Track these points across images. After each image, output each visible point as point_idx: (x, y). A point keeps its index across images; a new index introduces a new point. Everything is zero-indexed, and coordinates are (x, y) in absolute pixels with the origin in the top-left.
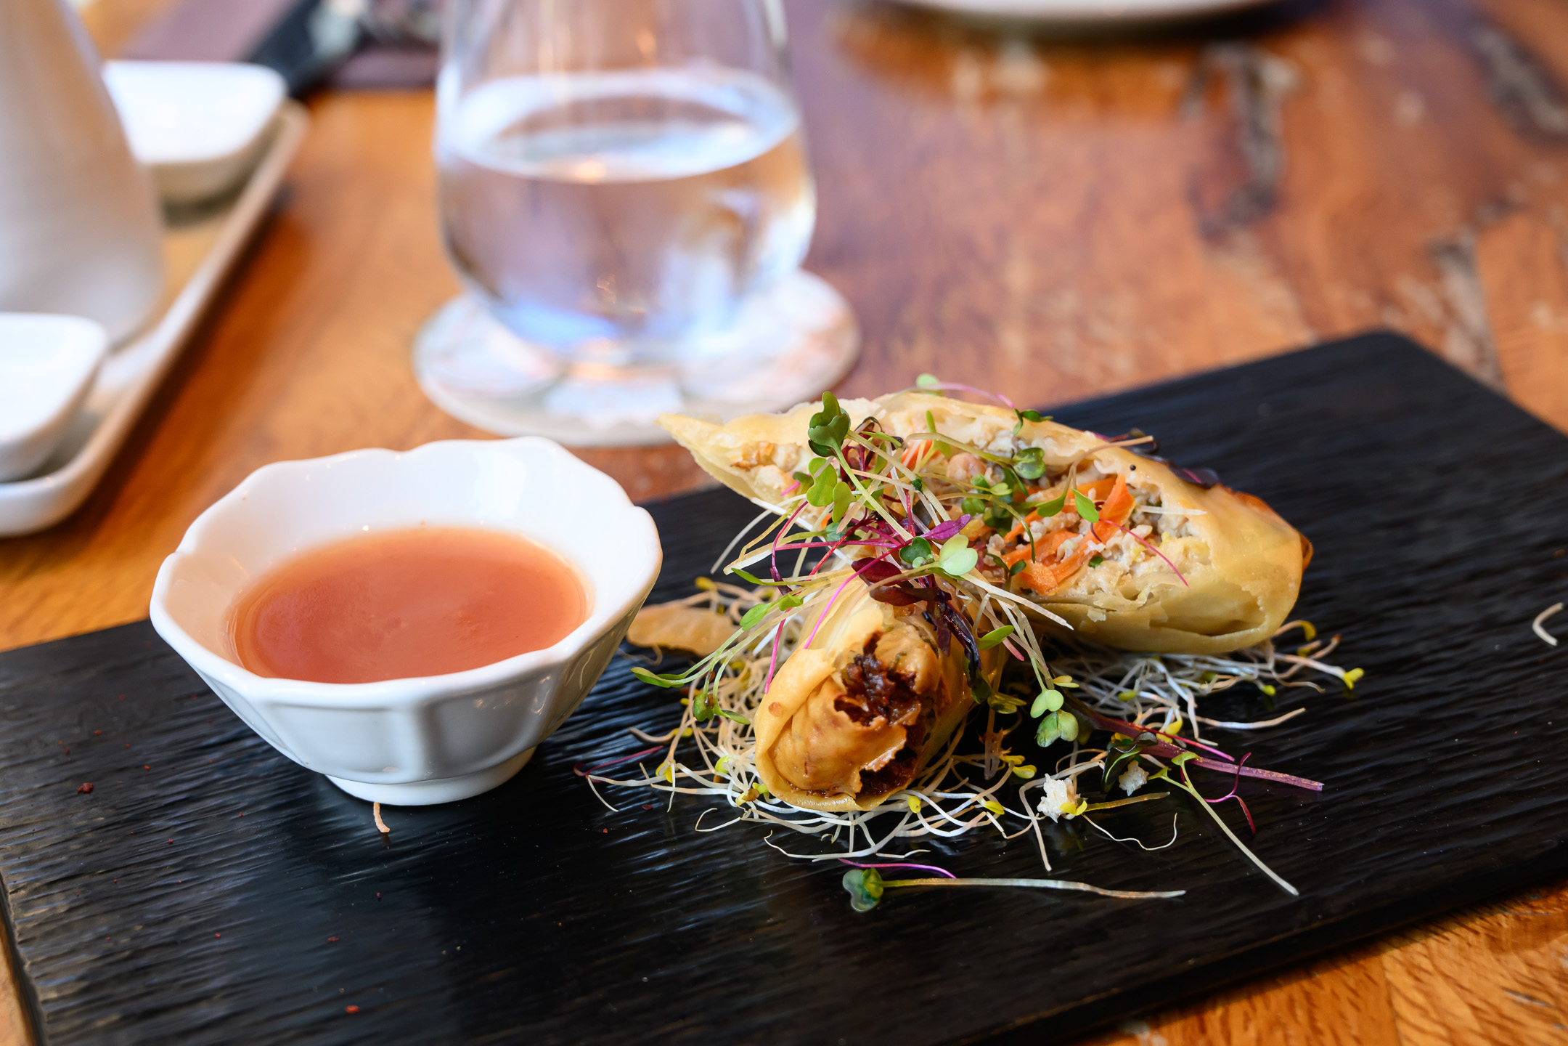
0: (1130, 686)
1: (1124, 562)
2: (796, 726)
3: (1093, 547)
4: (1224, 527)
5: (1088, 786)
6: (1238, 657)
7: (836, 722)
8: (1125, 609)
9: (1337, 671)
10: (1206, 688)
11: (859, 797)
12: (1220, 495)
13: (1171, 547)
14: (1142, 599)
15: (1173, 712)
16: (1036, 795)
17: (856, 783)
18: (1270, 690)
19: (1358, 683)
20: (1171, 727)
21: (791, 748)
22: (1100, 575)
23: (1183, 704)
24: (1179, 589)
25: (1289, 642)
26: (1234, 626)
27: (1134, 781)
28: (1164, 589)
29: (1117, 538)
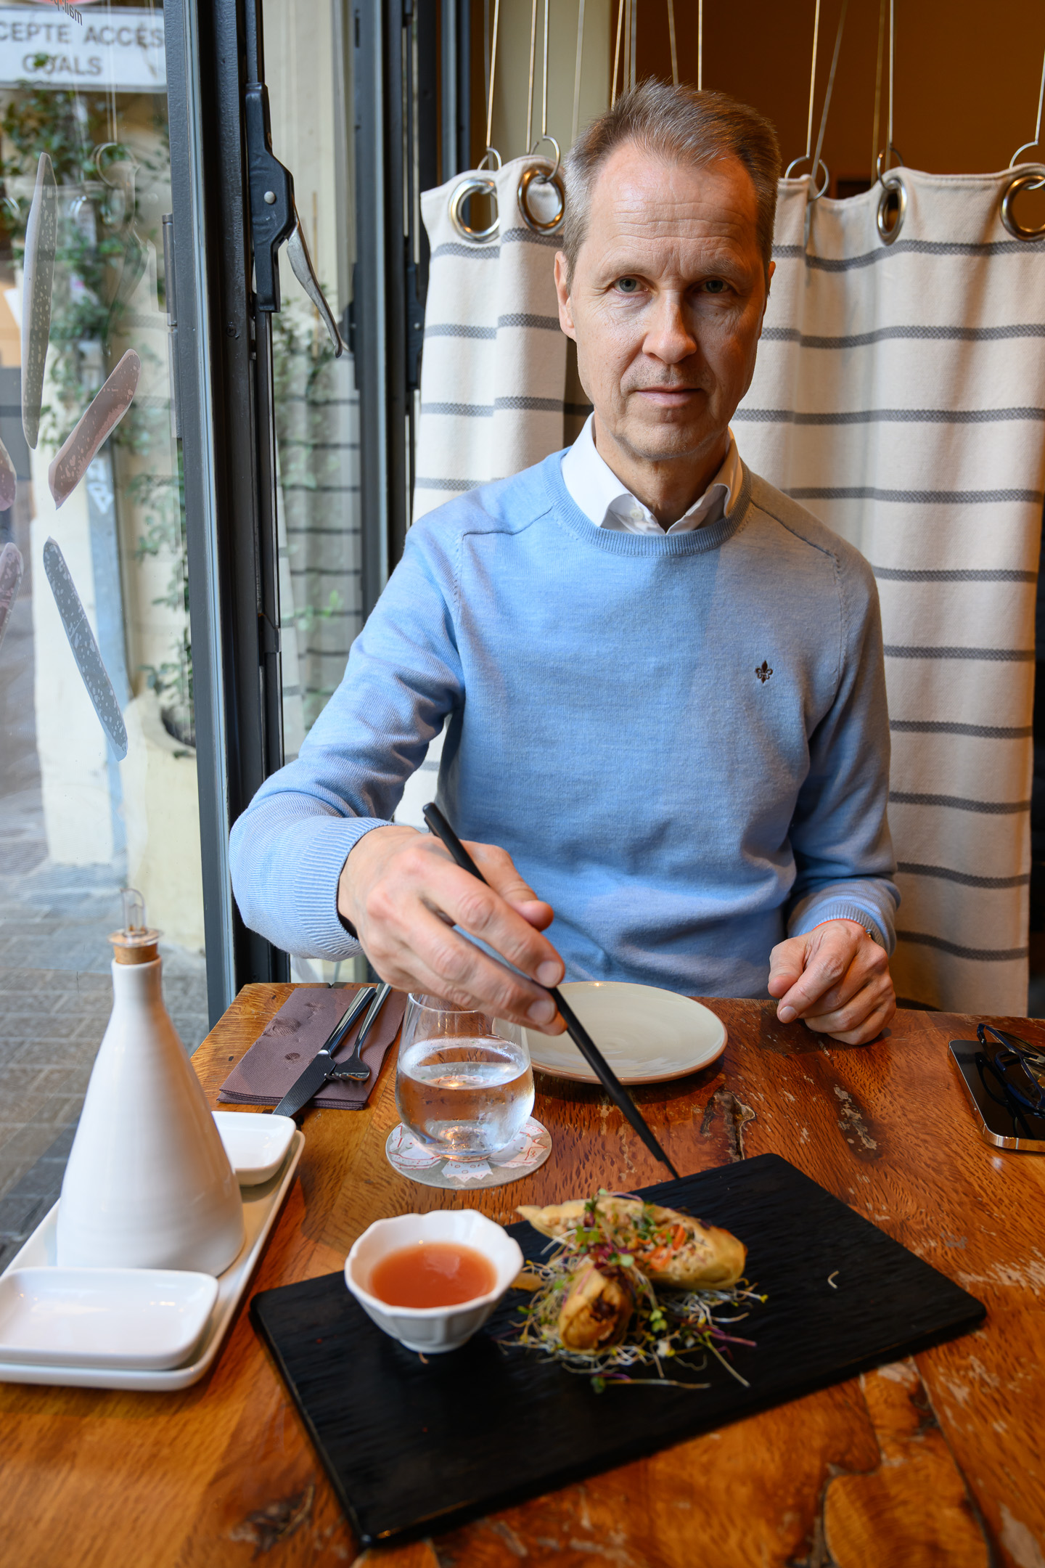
0: (686, 1304)
1: (684, 1257)
2: (575, 1323)
3: (673, 1253)
4: (717, 1243)
5: (674, 1344)
6: (723, 1291)
7: (589, 1323)
8: (686, 1275)
9: (758, 1297)
10: (713, 1304)
11: (597, 1349)
12: (714, 1230)
13: (700, 1252)
14: (691, 1271)
15: (702, 1314)
16: (656, 1348)
17: (595, 1344)
18: (736, 1304)
19: (767, 1301)
20: (702, 1320)
21: (572, 1331)
22: (677, 1263)
23: (705, 1312)
24: (703, 1266)
25: (741, 1286)
26: (721, 1279)
27: (690, 1342)
28: (699, 1268)
29: (682, 1249)
